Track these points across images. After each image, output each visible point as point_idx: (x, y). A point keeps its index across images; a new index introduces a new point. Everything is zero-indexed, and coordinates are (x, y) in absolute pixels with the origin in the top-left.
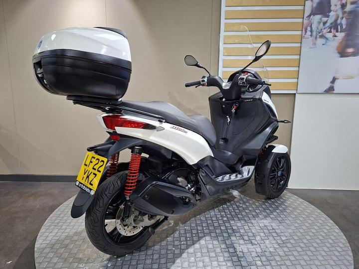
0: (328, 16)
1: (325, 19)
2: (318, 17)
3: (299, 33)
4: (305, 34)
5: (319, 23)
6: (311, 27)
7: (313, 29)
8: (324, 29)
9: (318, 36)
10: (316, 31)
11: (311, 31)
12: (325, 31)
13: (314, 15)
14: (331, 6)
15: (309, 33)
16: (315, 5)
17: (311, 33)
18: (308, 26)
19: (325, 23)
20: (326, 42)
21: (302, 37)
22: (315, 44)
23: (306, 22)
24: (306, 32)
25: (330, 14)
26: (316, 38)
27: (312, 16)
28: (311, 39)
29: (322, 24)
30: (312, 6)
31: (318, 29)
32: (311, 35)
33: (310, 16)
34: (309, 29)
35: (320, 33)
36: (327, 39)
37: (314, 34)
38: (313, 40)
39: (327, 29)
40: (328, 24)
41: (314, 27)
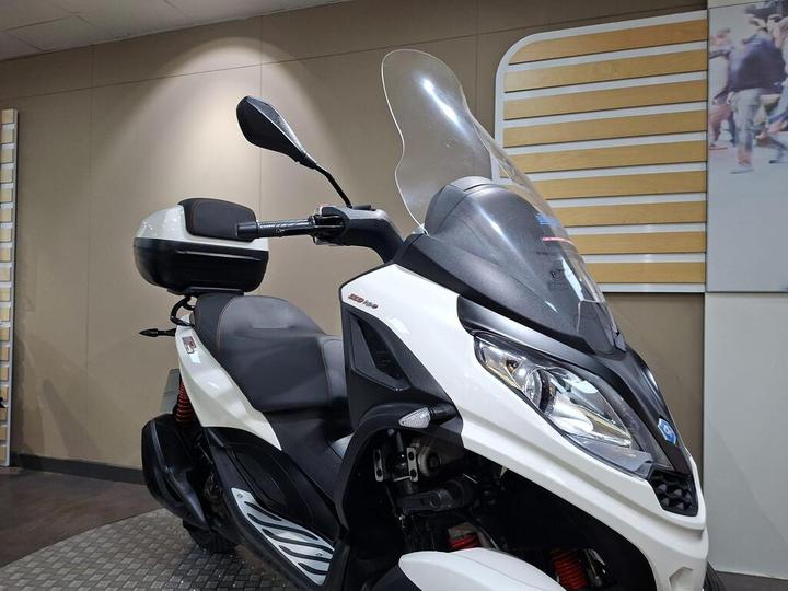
0: (779, 90)
1: (770, 98)
2: (748, 95)
3: (700, 137)
4: (716, 139)
5: (754, 108)
6: (731, 119)
7: (738, 124)
8: (771, 122)
9: (754, 142)
10: (748, 129)
11: (733, 130)
12: (773, 128)
13: (737, 89)
14: (784, 64)
15: (726, 136)
16: (736, 66)
17: (733, 135)
18: (721, 118)
19: (770, 108)
20: (781, 155)
21: (707, 147)
22: (745, 161)
23: (714, 108)
24: (717, 132)
25: (784, 84)
26: (749, 147)
27: (730, 94)
28: (734, 150)
29: (762, 111)
30: (729, 68)
31: (752, 123)
32: (733, 141)
33: (724, 94)
34: (725, 125)
35: (758, 133)
36: (782, 147)
37: (742, 136)
38: (740, 152)
39: (779, 122)
40: (779, 111)
41: (740, 119)
